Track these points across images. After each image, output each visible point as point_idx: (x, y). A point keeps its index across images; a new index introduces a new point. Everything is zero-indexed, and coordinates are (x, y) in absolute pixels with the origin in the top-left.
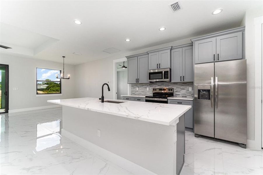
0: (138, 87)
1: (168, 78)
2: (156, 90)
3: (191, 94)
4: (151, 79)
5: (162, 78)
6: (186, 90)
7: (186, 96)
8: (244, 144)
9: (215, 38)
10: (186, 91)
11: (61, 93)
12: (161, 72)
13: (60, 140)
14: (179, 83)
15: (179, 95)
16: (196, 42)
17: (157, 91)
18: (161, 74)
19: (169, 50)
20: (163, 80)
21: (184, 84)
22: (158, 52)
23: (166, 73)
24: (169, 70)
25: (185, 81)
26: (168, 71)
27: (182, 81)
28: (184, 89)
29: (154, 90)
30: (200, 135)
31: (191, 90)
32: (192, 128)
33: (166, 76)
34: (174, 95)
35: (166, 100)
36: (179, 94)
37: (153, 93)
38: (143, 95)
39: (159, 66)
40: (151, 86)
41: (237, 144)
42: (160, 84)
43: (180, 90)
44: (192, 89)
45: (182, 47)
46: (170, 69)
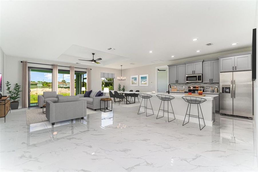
0: (176, 86)
1: (201, 80)
4: (188, 80)
8: (251, 118)
9: (234, 57)
11: (113, 90)
12: (196, 76)
13: (113, 122)
14: (208, 83)
16: (221, 59)
18: (196, 78)
19: (202, 62)
20: (197, 81)
21: (211, 84)
22: (193, 63)
23: (199, 77)
24: (201, 75)
25: (213, 82)
27: (211, 82)
29: (189, 88)
30: (224, 114)
32: (218, 110)
33: (199, 79)
34: (205, 91)
36: (208, 90)
37: (189, 90)
40: (186, 85)
41: (247, 118)
42: (193, 84)
45: (211, 60)
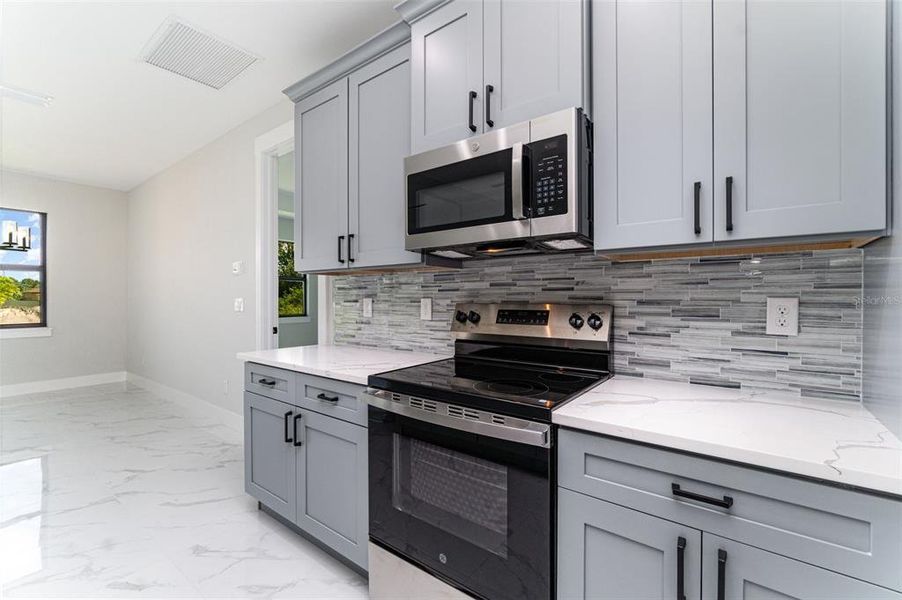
0: (374, 297)
1: (562, 208)
2: (475, 319)
3: (784, 364)
4: (423, 224)
5: (508, 217)
6: (739, 326)
7: (732, 377)
10: (736, 333)
11: (43, 324)
12: (502, 161)
15: (666, 365)
17: (490, 326)
20: (516, 229)
26: (563, 138)
27: (705, 237)
28: (712, 316)
29: (461, 318)
31: (791, 330)
34: (619, 362)
35: (540, 443)
36: (659, 354)
37: (458, 344)
38: (397, 349)
39: (482, 106)
40: (445, 285)
42: (503, 270)
43: (676, 321)
44: (801, 316)
46: (586, 127)
